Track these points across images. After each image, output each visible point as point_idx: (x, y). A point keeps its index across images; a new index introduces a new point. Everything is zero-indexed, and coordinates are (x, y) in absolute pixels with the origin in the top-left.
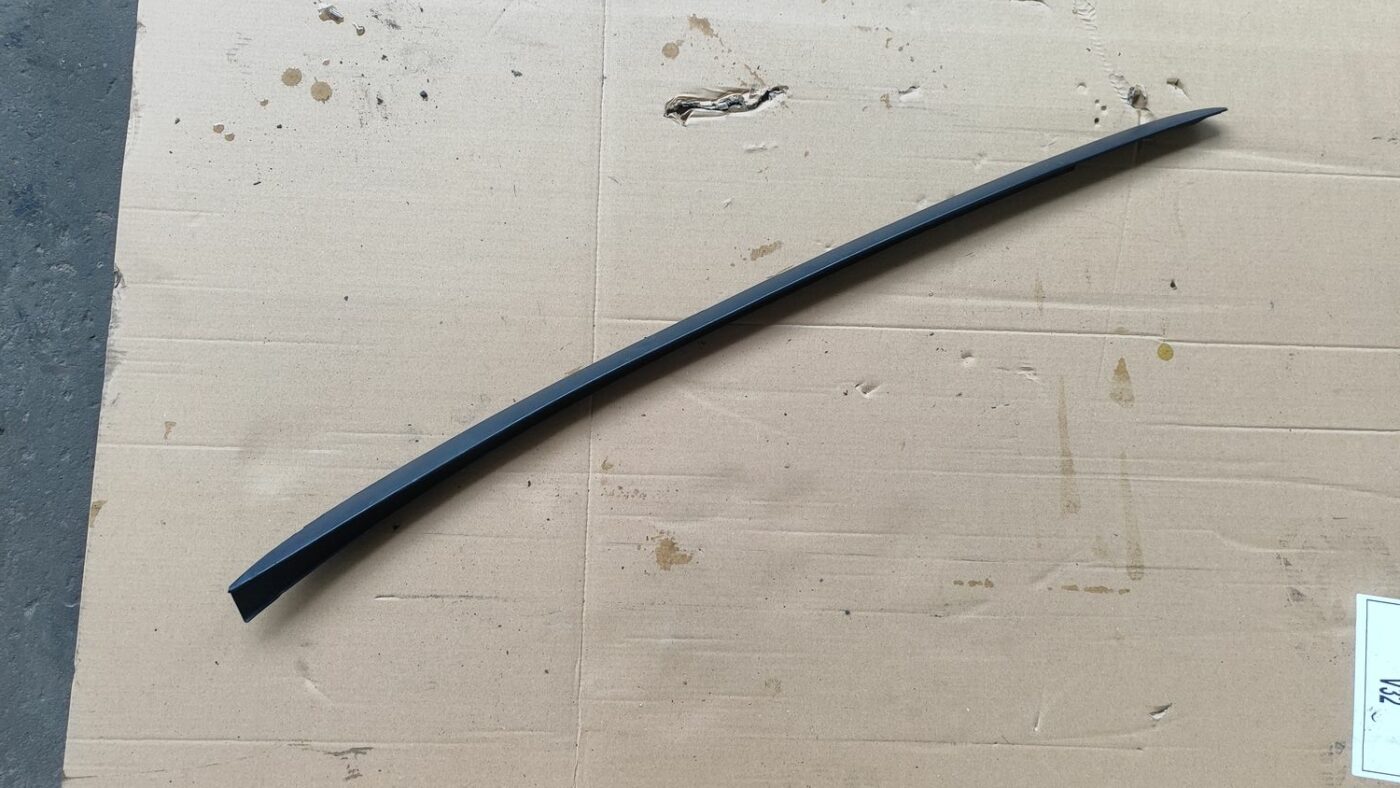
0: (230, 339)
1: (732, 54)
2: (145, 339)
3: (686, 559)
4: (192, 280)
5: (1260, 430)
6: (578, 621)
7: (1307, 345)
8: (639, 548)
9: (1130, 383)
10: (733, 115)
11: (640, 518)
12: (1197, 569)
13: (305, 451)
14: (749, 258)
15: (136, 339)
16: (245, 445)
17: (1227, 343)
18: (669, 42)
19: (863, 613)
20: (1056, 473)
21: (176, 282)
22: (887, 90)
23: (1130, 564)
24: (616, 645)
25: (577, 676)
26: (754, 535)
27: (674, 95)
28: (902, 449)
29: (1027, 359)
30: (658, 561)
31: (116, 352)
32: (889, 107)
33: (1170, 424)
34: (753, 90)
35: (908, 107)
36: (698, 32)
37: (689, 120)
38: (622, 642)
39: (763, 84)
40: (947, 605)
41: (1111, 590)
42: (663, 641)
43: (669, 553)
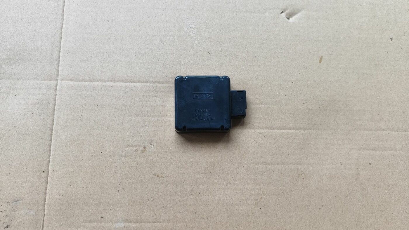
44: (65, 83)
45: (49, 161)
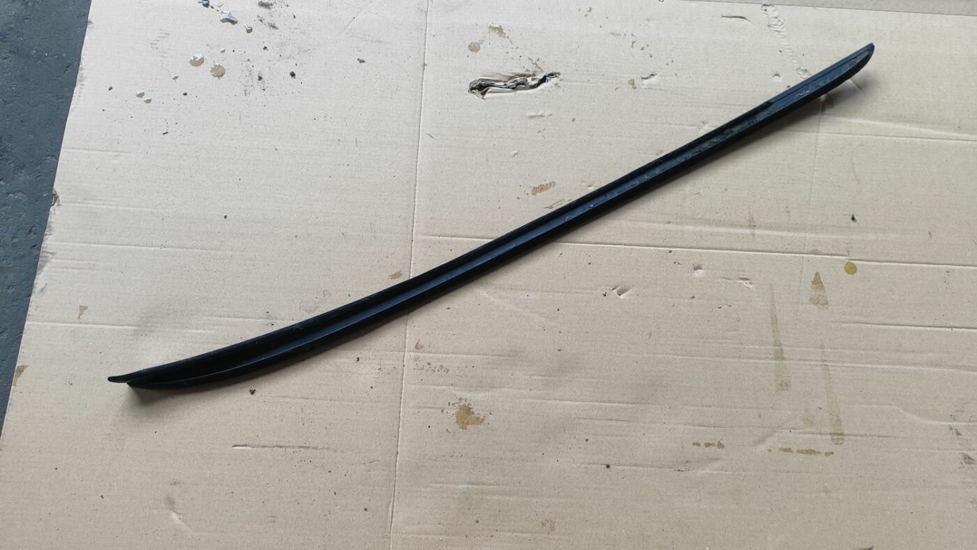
0: (135, 245)
1: (519, 50)
2: (71, 244)
3: (479, 421)
4: (111, 201)
5: (928, 329)
6: (393, 469)
7: (960, 265)
8: (442, 411)
9: (825, 291)
10: (519, 92)
11: (444, 387)
12: (887, 437)
13: (185, 331)
14: (530, 193)
15: (64, 244)
16: (139, 326)
17: (898, 262)
18: (474, 41)
19: (620, 467)
20: (771, 359)
21: (99, 202)
22: (633, 77)
23: (833, 432)
24: (423, 489)
25: (390, 513)
26: (532, 403)
27: (476, 77)
28: (649, 338)
29: (744, 271)
30: (457, 422)
31: (48, 252)
32: (634, 88)
33: (857, 322)
34: (534, 75)
35: (649, 89)
36: (495, 35)
37: (487, 95)
38: (428, 487)
39: (542, 71)
40: (687, 462)
41: (819, 453)
42: (460, 487)
43: (466, 416)
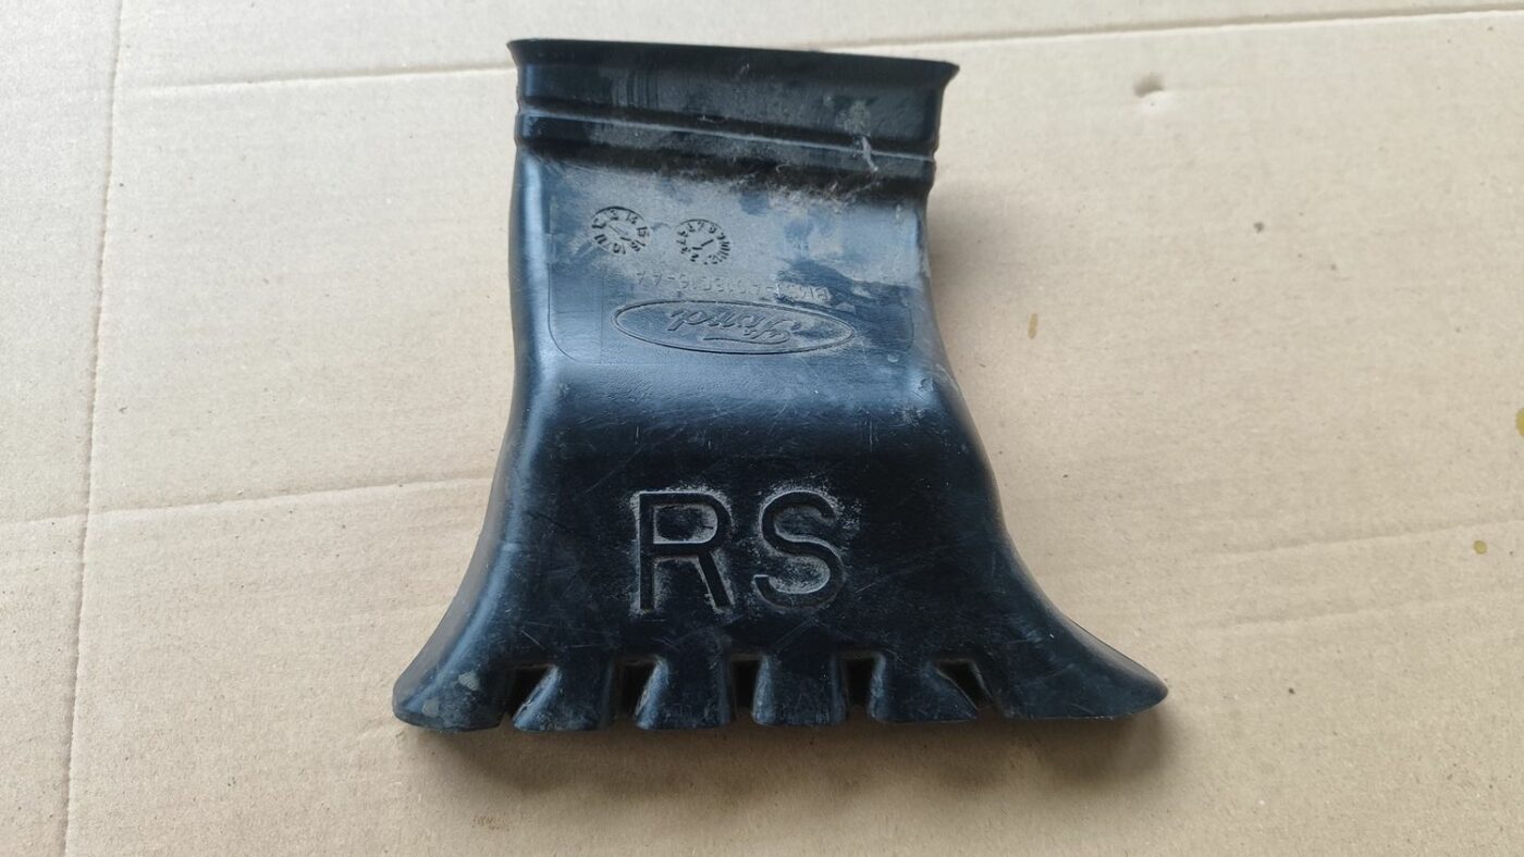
44: (114, 516)
45: (65, 823)
